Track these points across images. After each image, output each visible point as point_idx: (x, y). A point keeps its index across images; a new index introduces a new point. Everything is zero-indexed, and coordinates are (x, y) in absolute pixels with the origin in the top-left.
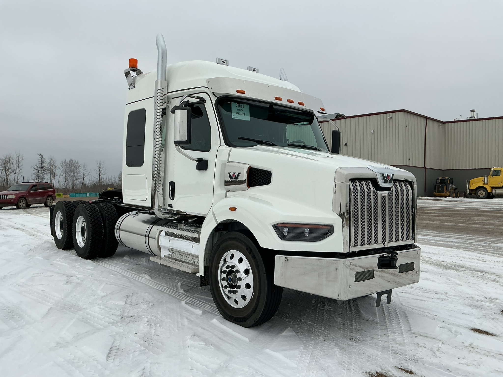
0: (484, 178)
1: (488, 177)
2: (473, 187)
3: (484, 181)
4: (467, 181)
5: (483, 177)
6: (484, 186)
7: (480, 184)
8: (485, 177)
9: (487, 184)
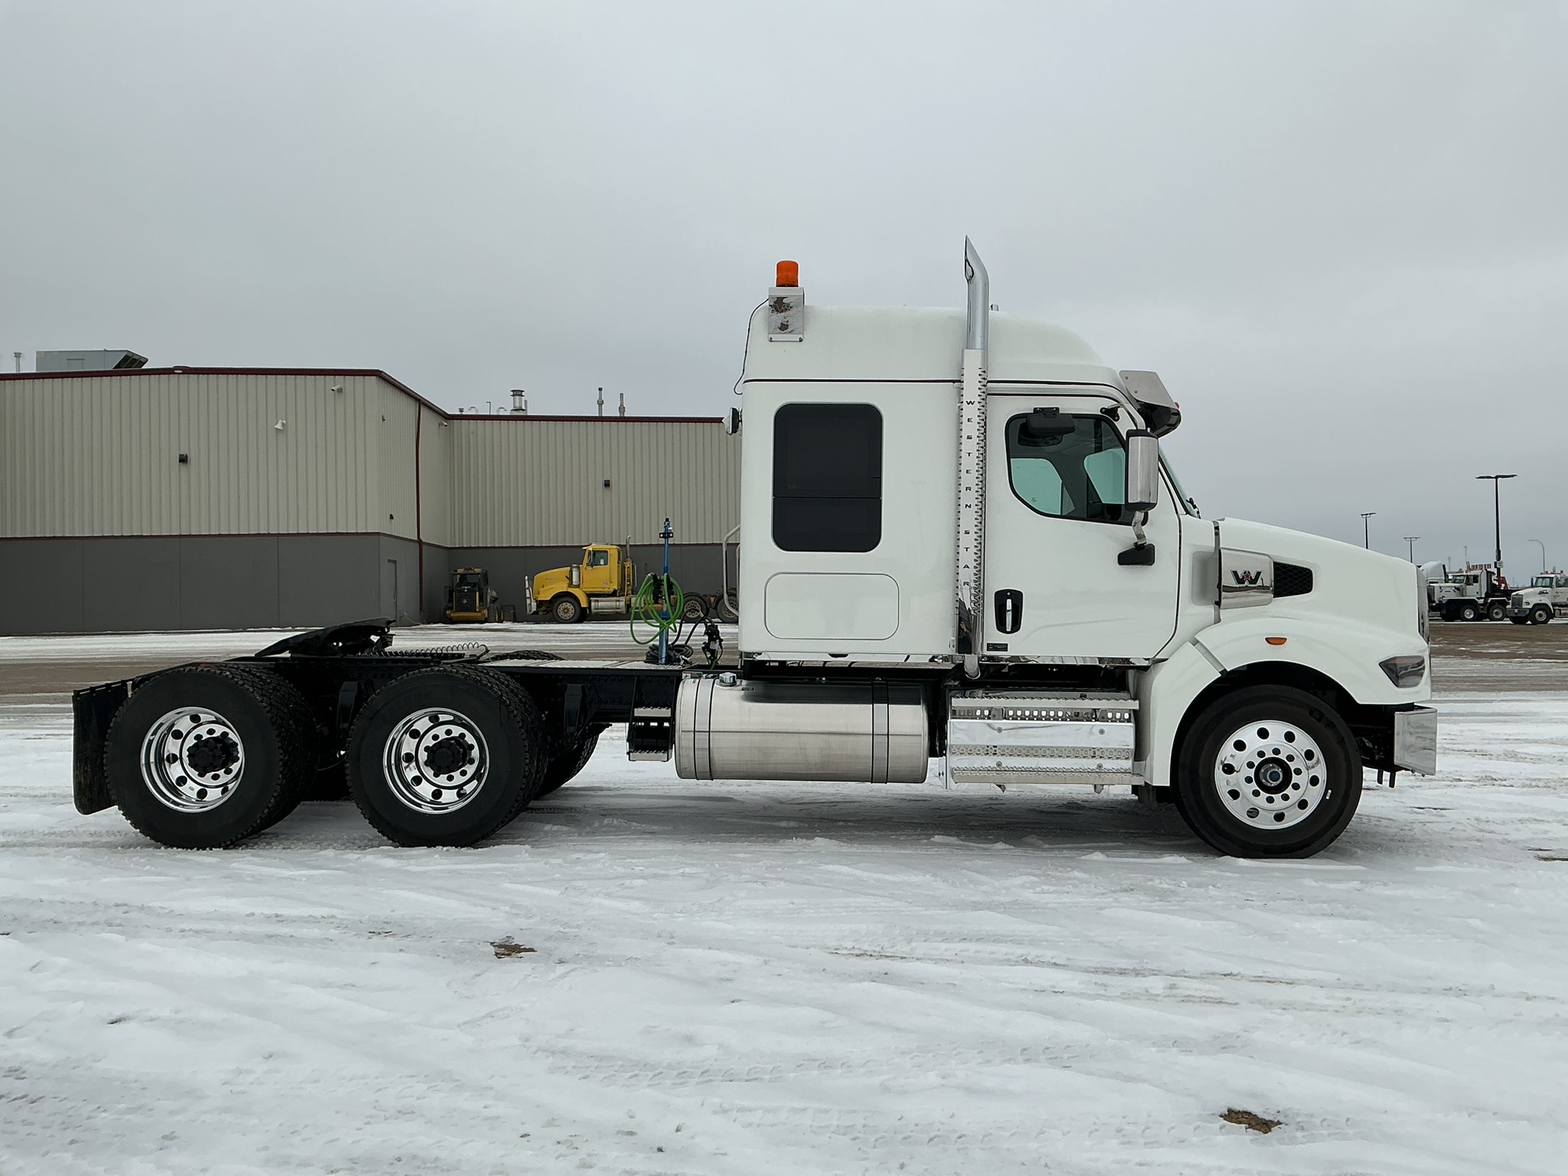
0: (571, 572)
1: (578, 568)
2: (546, 596)
3: (570, 578)
4: (526, 578)
5: (569, 568)
6: (570, 590)
7: (563, 587)
8: (574, 569)
9: (578, 586)
